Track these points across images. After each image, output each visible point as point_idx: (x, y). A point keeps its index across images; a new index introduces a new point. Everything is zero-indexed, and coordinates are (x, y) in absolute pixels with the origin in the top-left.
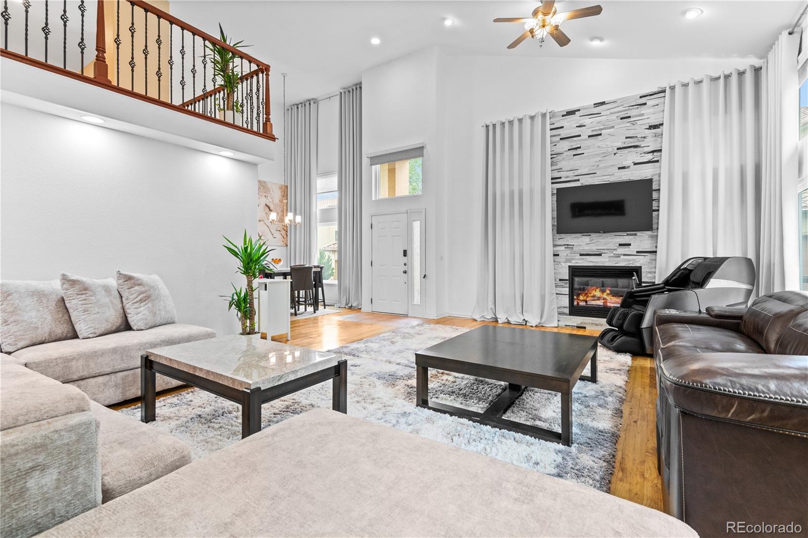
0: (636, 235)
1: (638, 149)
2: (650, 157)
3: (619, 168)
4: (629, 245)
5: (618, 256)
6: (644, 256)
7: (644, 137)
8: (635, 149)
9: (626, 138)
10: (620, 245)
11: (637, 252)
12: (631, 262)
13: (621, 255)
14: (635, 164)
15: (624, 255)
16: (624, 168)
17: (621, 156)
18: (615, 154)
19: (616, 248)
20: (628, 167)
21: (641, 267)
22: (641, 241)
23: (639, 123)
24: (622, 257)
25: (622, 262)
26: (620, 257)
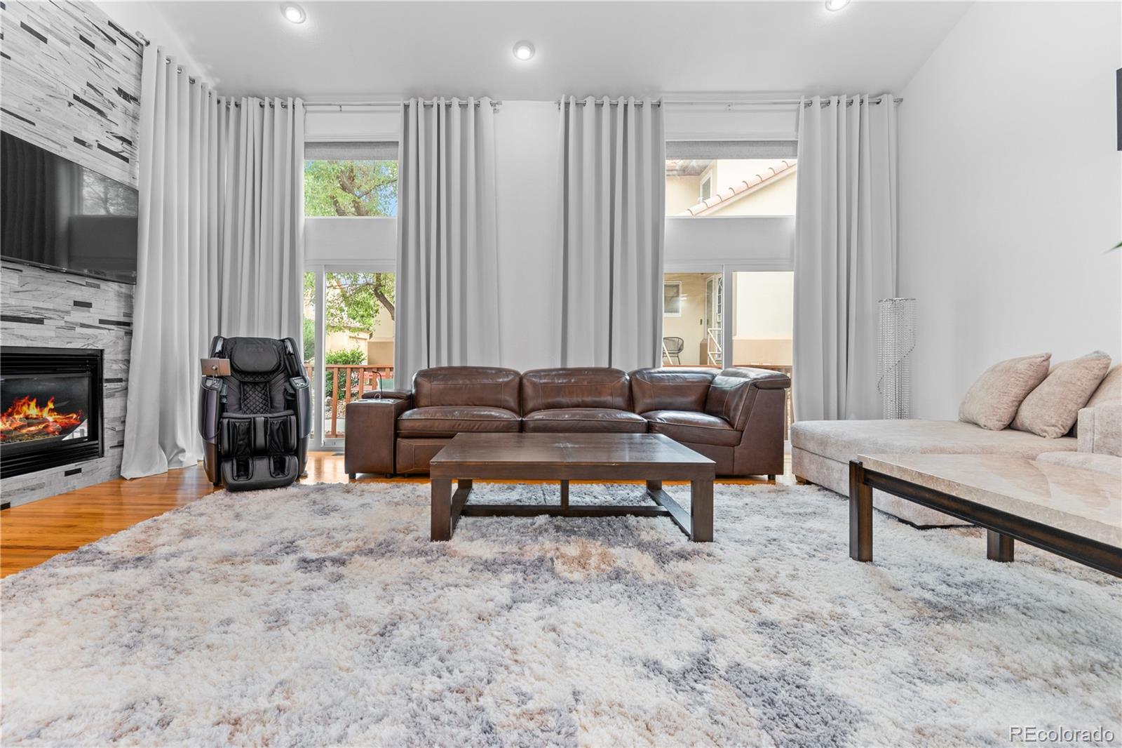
0: (98, 287)
1: (103, 120)
2: (117, 146)
3: (76, 140)
4: (89, 305)
5: (71, 327)
6: (109, 330)
7: (113, 104)
8: (99, 117)
9: (89, 85)
10: (77, 304)
11: (101, 321)
12: (91, 341)
13: (77, 325)
14: (100, 146)
15: (83, 325)
16: (82, 143)
17: (79, 115)
18: (70, 104)
19: (69, 308)
20: (90, 146)
21: (102, 351)
22: (107, 299)
23: (106, 69)
24: (78, 330)
25: (77, 342)
26: (73, 329)
